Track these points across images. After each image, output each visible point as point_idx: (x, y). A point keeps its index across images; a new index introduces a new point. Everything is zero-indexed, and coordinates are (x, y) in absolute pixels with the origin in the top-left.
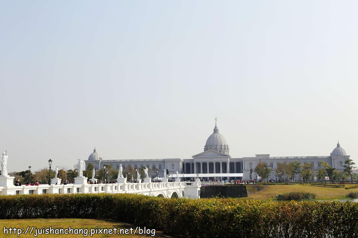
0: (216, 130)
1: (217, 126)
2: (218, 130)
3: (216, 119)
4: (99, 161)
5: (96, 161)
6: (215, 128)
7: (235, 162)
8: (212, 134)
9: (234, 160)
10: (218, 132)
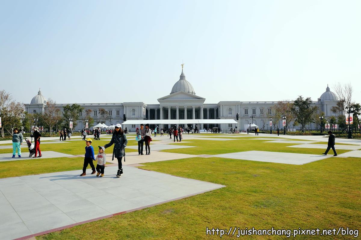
0: (182, 77)
1: (183, 72)
2: (185, 77)
3: (182, 65)
4: (42, 105)
5: (38, 105)
6: (182, 74)
7: (208, 108)
8: (179, 81)
9: (207, 106)
10: (185, 78)
